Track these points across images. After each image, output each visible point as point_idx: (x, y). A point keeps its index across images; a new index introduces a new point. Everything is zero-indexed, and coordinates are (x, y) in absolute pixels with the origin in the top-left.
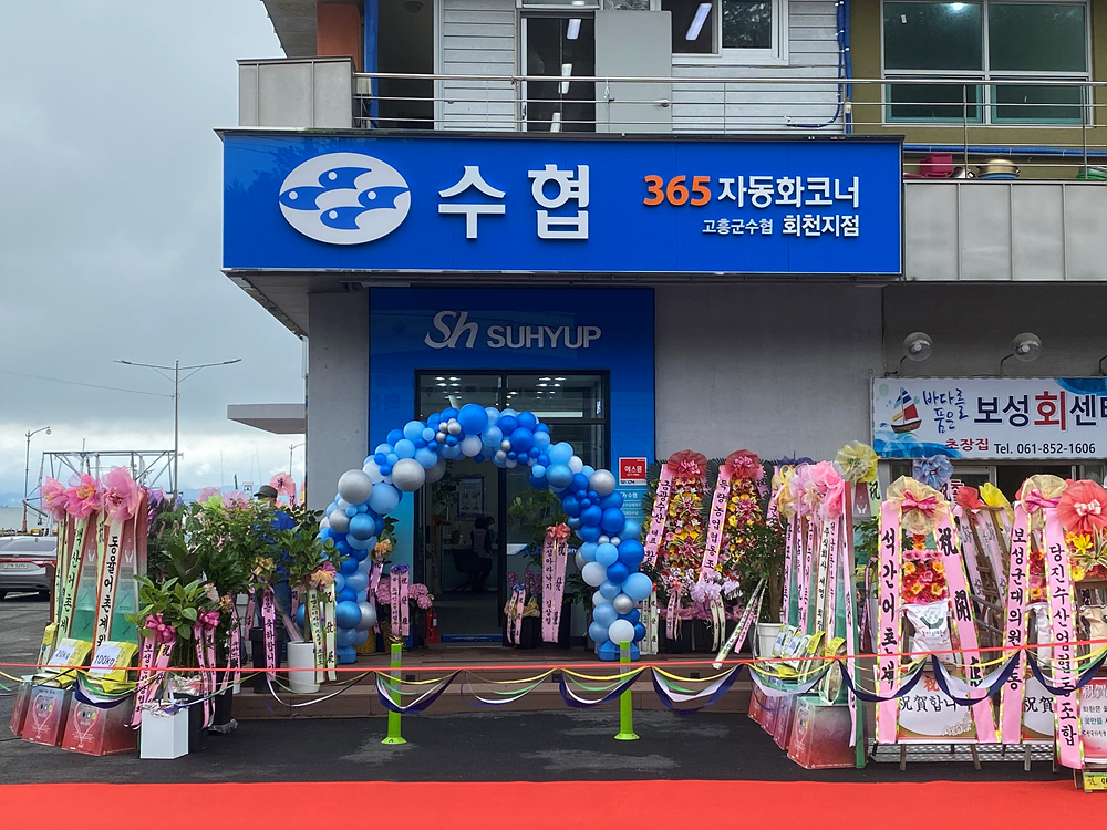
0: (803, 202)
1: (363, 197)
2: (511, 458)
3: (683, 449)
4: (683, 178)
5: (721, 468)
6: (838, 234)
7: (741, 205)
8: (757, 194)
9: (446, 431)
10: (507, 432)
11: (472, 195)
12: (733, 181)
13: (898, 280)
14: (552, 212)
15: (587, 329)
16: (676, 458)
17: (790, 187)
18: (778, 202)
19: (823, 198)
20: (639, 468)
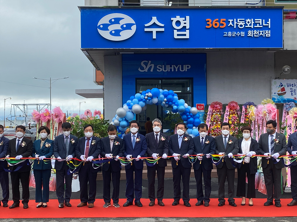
0: (254, 26)
1: (122, 27)
2: (167, 104)
3: (215, 101)
4: (217, 20)
5: (227, 107)
6: (264, 36)
7: (235, 27)
8: (240, 24)
9: (148, 96)
10: (166, 96)
11: (154, 25)
12: (232, 20)
13: (282, 50)
14: (178, 30)
15: (186, 66)
16: (213, 104)
17: (250, 22)
18: (246, 26)
19: (260, 25)
20: (202, 107)
